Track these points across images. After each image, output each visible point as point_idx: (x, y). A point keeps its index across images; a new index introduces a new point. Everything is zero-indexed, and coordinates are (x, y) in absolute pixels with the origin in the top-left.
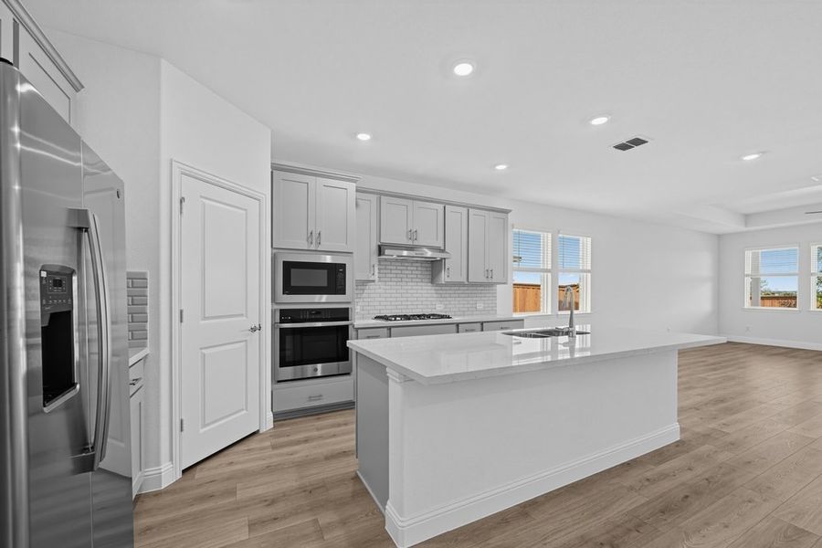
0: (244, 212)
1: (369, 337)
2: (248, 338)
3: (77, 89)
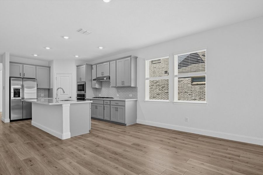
0: (68, 77)
3: (50, 67)
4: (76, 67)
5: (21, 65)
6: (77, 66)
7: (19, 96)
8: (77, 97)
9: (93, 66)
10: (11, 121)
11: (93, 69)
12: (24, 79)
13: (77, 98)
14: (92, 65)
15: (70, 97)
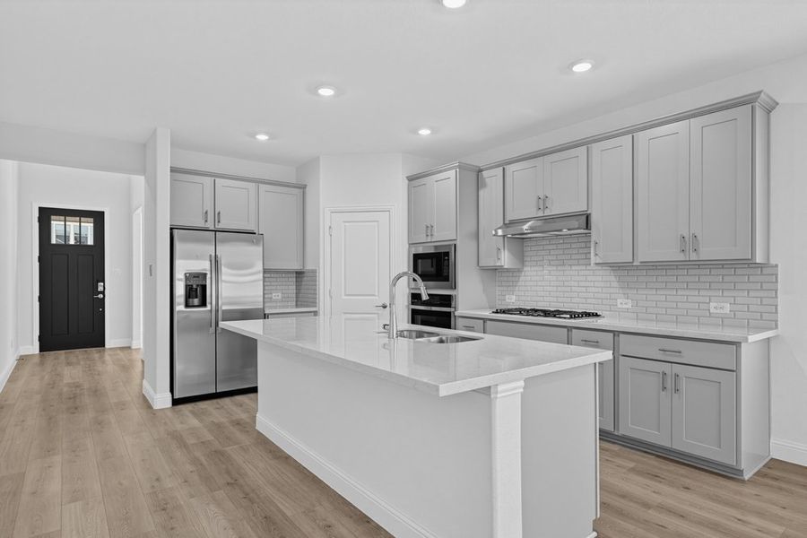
0: (376, 223)
2: (379, 312)
3: (303, 187)
4: (407, 181)
5: (208, 181)
6: (411, 179)
7: (203, 304)
8: (413, 303)
9: (485, 174)
10: (176, 402)
11: (485, 185)
12: (218, 233)
13: (413, 310)
14: (480, 171)
15: (385, 307)
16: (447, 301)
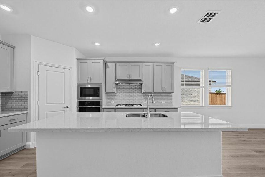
0: (64, 73)
1: (107, 112)
2: (65, 110)
3: (14, 48)
4: (76, 60)
9: (108, 64)
11: (108, 68)
13: (80, 108)
14: (106, 62)
15: (67, 108)
16: (99, 103)
